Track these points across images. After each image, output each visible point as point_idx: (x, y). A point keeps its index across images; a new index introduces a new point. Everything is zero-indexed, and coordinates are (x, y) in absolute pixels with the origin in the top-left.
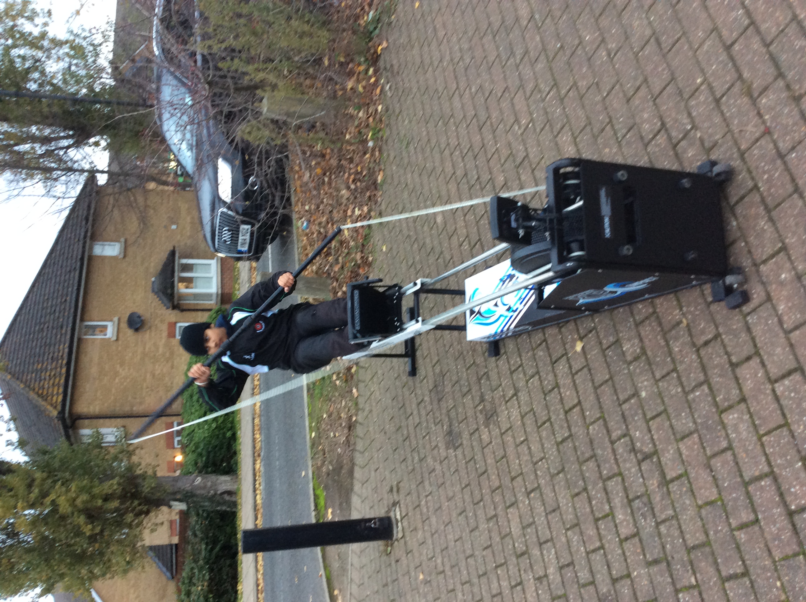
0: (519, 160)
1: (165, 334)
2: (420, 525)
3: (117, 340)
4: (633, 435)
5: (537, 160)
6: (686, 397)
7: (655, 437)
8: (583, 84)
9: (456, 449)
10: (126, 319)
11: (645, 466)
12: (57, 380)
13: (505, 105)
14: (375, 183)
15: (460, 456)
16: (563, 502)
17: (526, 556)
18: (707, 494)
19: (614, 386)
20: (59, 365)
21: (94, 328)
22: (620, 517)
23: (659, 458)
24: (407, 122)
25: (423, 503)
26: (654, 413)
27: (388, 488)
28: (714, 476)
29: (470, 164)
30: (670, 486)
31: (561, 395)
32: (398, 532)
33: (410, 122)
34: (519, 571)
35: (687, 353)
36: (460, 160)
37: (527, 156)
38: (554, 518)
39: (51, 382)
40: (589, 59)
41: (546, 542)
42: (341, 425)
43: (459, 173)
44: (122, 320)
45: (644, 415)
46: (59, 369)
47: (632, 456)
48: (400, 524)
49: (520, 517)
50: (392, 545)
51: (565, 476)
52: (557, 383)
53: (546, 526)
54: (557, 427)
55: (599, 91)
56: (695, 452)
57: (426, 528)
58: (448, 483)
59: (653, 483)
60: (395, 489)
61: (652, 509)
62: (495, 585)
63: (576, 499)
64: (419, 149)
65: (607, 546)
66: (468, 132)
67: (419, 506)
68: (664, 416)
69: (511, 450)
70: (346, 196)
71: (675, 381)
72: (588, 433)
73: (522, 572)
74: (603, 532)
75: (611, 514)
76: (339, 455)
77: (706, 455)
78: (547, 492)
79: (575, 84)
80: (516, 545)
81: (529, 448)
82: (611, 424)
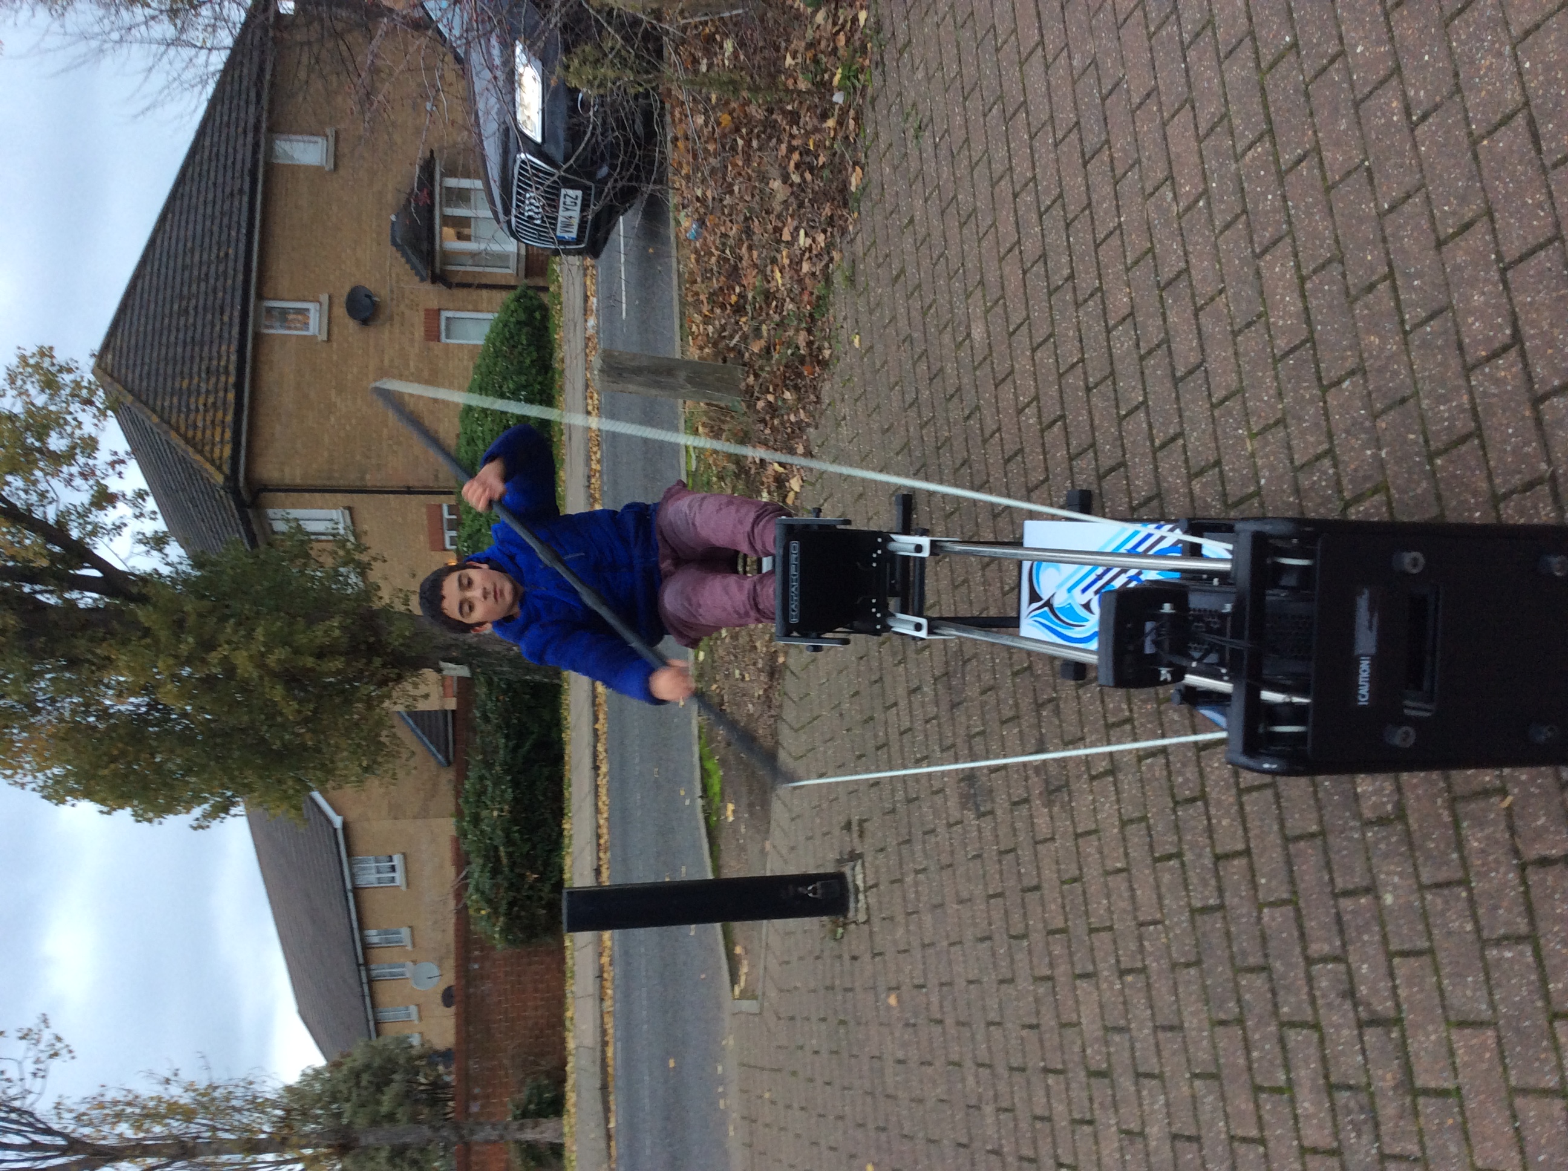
0: (1167, 274)
1: (419, 332)
2: (900, 918)
3: (329, 340)
4: (1354, 966)
5: (1209, 290)
6: (1482, 949)
7: (1402, 993)
8: (1335, 158)
9: (981, 815)
10: (344, 299)
11: (1372, 1036)
12: (220, 414)
13: (1147, 128)
14: (844, 188)
15: (988, 834)
16: (1191, 1022)
17: (1106, 1081)
18: (1498, 1154)
19: (1326, 851)
20: (221, 385)
21: (284, 312)
22: (1306, 1106)
23: (1403, 1037)
24: (920, 75)
25: (909, 879)
26: (1406, 947)
27: (842, 819)
28: (1517, 1129)
29: (1056, 238)
30: (1421, 1100)
31: (1209, 819)
32: (858, 909)
33: (929, 78)
34: (1091, 1100)
35: (1497, 861)
36: (1034, 216)
37: (1187, 270)
38: (1171, 1043)
39: (209, 418)
40: (1357, 104)
41: (1149, 1075)
42: (755, 664)
43: (1031, 247)
44: (336, 301)
45: (1385, 939)
46: (221, 394)
47: (1348, 1005)
48: (861, 897)
49: (1101, 1006)
50: (845, 925)
51: (1202, 976)
52: (1203, 791)
53: (1153, 1048)
54: (1194, 879)
55: (1373, 191)
56: (1485, 1066)
57: (912, 928)
58: (960, 871)
59: (1386, 1078)
60: (855, 828)
61: (1377, 1125)
62: (1040, 1098)
63: (1220, 1030)
64: (943, 152)
65: (1271, 1144)
66: (1057, 160)
67: (900, 881)
68: (1426, 959)
69: (1093, 872)
70: (780, 197)
71: (1462, 905)
72: (1259, 919)
73: (1096, 1106)
74: (1266, 1117)
75: (1287, 1090)
76: (750, 715)
77: (1507, 1080)
78: (1162, 987)
79: (1317, 149)
80: (1089, 1051)
81: (1132, 889)
82: (1311, 924)
